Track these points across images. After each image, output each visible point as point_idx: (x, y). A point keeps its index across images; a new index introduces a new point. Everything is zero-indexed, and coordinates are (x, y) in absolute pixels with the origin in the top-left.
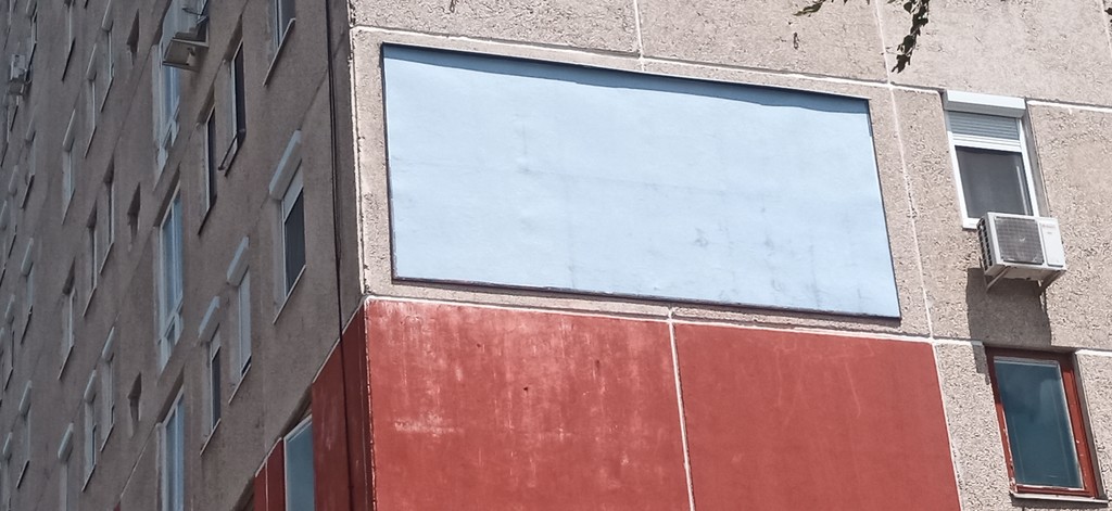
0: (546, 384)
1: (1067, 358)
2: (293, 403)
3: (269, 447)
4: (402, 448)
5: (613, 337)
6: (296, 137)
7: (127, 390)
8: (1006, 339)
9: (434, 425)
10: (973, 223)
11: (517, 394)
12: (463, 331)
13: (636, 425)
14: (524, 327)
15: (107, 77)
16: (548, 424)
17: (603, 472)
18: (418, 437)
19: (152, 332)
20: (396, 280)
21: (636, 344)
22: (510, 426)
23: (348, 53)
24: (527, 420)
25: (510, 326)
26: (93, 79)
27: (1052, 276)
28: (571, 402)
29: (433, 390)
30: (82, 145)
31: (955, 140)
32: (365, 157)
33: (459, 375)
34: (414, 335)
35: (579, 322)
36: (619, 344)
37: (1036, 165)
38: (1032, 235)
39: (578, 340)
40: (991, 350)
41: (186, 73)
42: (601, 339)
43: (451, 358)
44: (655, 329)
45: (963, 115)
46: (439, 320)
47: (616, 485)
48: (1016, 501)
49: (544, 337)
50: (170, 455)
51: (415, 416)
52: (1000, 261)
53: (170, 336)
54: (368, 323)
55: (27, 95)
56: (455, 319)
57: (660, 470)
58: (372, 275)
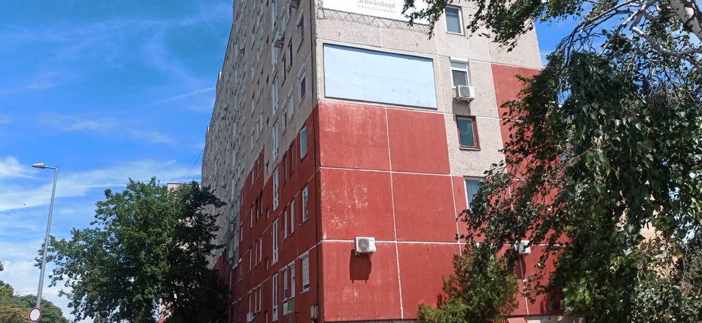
0: (358, 121)
1: (474, 118)
2: (302, 124)
3: (297, 134)
4: (326, 134)
5: (373, 111)
6: (304, 64)
7: (266, 120)
8: (461, 114)
9: (333, 129)
10: (455, 87)
11: (352, 124)
12: (340, 109)
13: (378, 131)
14: (353, 108)
15: (262, 49)
16: (358, 130)
17: (370, 141)
18: (330, 132)
19: (271, 108)
20: (325, 97)
21: (378, 113)
22: (350, 130)
23: (316, 45)
24: (353, 129)
25: (351, 108)
26: (258, 50)
27: (472, 100)
28: (363, 126)
29: (333, 122)
30: (256, 65)
31: (452, 68)
32: (319, 69)
33: (339, 119)
34: (329, 110)
35: (366, 108)
36: (374, 113)
37: (470, 75)
38: (468, 91)
39: (365, 112)
40: (457, 116)
41: (279, 49)
42: (370, 111)
43: (337, 115)
44: (383, 110)
45: (454, 63)
46: (335, 106)
47: (372, 143)
48: (460, 149)
49: (358, 111)
50: (275, 135)
51: (329, 127)
52: (460, 96)
53: (275, 108)
54: (319, 107)
55: (244, 53)
56: (338, 106)
57: (382, 141)
58: (320, 96)
